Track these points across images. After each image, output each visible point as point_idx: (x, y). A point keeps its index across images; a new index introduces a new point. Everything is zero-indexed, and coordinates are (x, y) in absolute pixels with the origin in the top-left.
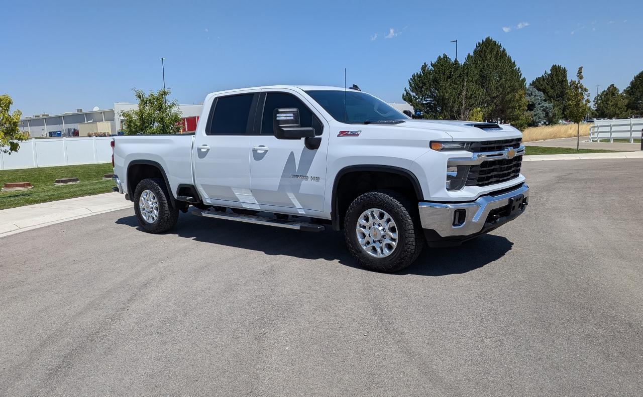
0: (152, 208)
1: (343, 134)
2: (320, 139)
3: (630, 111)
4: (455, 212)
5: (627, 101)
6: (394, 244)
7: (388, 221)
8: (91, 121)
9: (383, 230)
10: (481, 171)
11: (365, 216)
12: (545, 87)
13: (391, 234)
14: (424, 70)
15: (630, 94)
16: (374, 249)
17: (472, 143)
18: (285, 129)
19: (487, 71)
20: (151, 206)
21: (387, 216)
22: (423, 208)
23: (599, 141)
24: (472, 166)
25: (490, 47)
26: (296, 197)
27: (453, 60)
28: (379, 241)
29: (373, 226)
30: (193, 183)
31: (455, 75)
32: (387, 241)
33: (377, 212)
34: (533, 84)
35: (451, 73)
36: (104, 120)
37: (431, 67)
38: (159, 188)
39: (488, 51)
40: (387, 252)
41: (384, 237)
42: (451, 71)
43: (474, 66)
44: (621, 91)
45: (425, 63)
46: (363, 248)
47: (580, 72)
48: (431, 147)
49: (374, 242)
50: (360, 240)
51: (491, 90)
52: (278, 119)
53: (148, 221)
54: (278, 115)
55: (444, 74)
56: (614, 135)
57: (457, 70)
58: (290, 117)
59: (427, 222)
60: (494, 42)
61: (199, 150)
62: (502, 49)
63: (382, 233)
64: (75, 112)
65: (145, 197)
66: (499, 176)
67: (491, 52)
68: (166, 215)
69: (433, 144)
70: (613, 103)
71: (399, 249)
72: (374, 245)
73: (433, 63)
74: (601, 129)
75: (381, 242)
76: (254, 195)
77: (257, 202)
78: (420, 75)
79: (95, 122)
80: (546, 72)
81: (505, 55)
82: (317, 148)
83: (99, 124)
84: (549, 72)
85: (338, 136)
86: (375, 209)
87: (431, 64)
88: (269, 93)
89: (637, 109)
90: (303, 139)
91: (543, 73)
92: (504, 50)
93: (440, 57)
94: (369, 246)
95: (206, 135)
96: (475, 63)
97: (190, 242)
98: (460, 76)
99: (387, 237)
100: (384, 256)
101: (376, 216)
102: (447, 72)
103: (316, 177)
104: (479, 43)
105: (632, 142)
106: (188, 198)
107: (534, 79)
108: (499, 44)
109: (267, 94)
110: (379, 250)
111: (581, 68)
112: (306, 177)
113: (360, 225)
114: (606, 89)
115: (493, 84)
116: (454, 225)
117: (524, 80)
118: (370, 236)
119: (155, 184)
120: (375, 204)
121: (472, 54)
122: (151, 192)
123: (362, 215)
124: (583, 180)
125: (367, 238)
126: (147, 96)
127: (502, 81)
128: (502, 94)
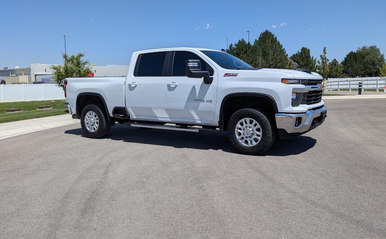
0: (94, 123)
1: (227, 75)
2: (212, 78)
3: (344, 74)
4: (296, 118)
5: (343, 69)
6: (259, 138)
7: (256, 125)
8: (15, 75)
9: (252, 130)
10: (308, 96)
11: (241, 123)
12: (298, 60)
13: (258, 133)
14: (231, 48)
15: (344, 65)
16: (246, 142)
17: (304, 80)
18: (193, 72)
19: (266, 49)
20: (93, 121)
21: (255, 122)
22: (278, 117)
23: (331, 90)
24: (304, 93)
25: (268, 36)
26: (195, 112)
27: (247, 42)
28: (250, 137)
29: (246, 128)
30: (124, 106)
31: (249, 51)
32: (255, 136)
33: (248, 120)
34: (291, 57)
35: (246, 50)
36: (23, 74)
37: (235, 46)
38: (100, 110)
39: (267, 38)
40: (254, 143)
41: (253, 134)
42: (247, 48)
43: (259, 46)
44: (339, 63)
45: (231, 44)
46: (239, 142)
47: (325, 50)
48: (282, 82)
49: (247, 137)
50: (237, 137)
51: (269, 61)
52: (189, 65)
53: (91, 131)
54: (189, 64)
55: (242, 50)
56: (340, 87)
57: (250, 48)
58: (196, 65)
59: (280, 125)
60: (270, 33)
61: (130, 85)
62: (275, 37)
63: (252, 132)
64: (3, 69)
65: (89, 116)
66: (314, 100)
67: (269, 39)
68: (104, 127)
69: (283, 80)
70: (335, 70)
71: (263, 141)
72: (246, 139)
73: (236, 44)
74: (333, 83)
75: (251, 137)
76: (167, 113)
77: (168, 117)
78: (229, 50)
79: (17, 75)
80: (298, 51)
81: (277, 40)
82: (211, 84)
83: (20, 77)
84: (300, 51)
85: (224, 76)
86: (248, 118)
87: (235, 44)
88: (176, 52)
89: (348, 73)
90: (203, 78)
91: (297, 52)
92: (276, 38)
93: (240, 40)
94: (243, 140)
95: (134, 77)
96: (260, 44)
97: (121, 143)
98: (251, 52)
99: (255, 134)
100: (253, 146)
101: (248, 122)
102: (244, 49)
103: (210, 101)
104: (262, 33)
105: (351, 91)
106: (120, 115)
107: (292, 55)
108: (273, 34)
109: (175, 52)
110: (249, 142)
111: (325, 48)
112: (203, 101)
113: (238, 128)
114: (331, 62)
115: (270, 57)
116: (295, 126)
117: (287, 55)
118: (244, 134)
119: (97, 107)
120: (248, 115)
121: (258, 39)
122: (94, 112)
123: (239, 122)
124: (335, 109)
125: (242, 136)
126: (70, 57)
127: (275, 55)
128: (275, 63)
